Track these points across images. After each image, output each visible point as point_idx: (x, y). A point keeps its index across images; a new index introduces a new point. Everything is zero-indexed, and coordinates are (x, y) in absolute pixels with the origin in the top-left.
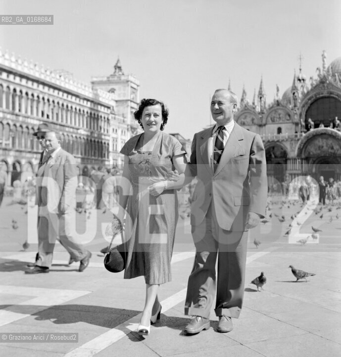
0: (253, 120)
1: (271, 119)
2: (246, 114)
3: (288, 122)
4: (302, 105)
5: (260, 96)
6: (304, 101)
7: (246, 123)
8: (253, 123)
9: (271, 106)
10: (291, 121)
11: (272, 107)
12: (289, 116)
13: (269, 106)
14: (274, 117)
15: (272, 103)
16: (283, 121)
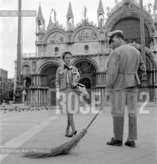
0: (62, 38)
1: (79, 38)
2: (55, 33)
3: (94, 40)
4: (107, 25)
5: (69, 16)
6: (109, 22)
7: (55, 41)
8: (61, 41)
9: (79, 25)
10: (97, 40)
11: (80, 27)
12: (96, 35)
13: (77, 25)
14: (82, 36)
15: (80, 23)
16: (90, 39)
